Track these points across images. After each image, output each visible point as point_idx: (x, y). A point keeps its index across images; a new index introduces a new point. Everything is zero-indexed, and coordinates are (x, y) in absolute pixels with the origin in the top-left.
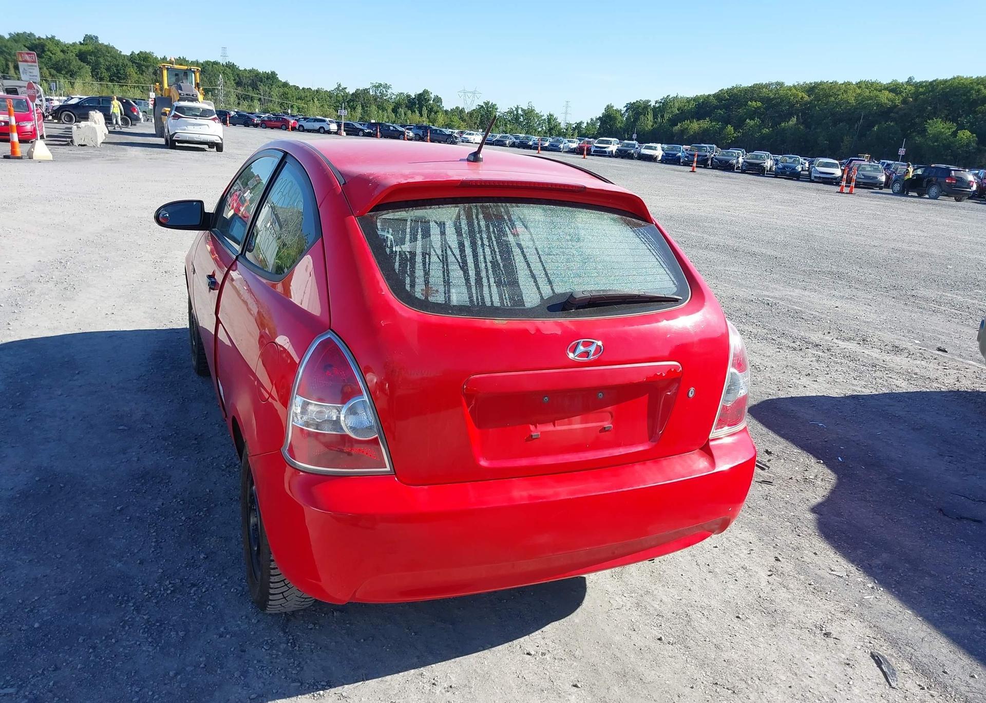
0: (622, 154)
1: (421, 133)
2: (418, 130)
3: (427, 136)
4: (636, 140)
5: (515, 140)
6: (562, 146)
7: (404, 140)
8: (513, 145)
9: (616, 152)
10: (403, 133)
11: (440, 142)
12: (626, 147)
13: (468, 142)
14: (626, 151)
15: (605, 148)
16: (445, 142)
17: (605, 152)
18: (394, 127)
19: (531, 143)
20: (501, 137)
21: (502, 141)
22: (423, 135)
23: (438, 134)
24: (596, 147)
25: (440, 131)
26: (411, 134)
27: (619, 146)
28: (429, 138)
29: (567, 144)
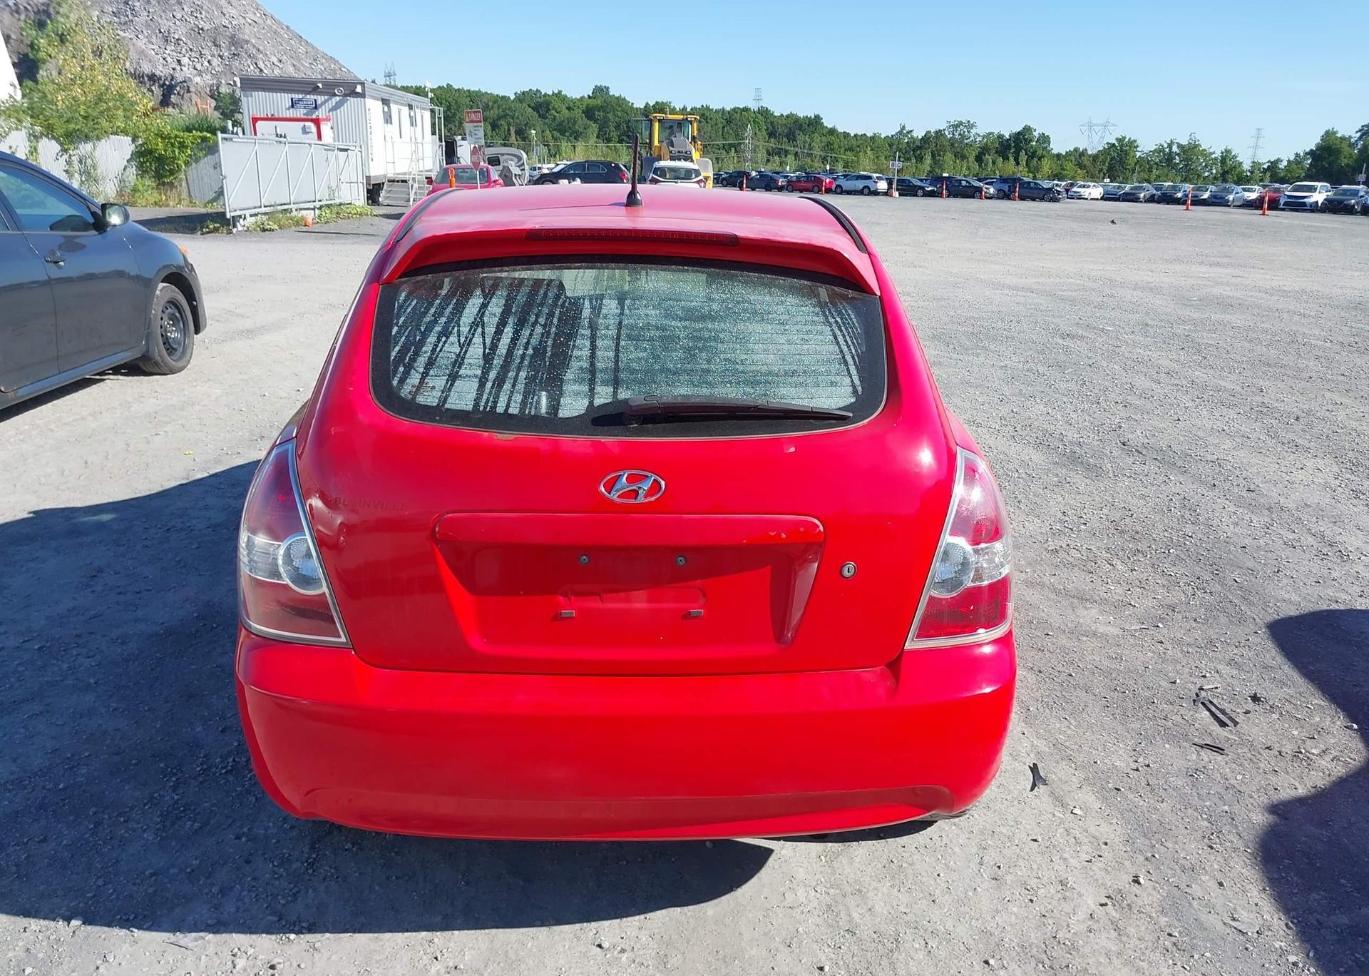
0: (1333, 207)
1: (1006, 188)
2: (1002, 185)
3: (1015, 192)
4: (1364, 183)
5: (1154, 192)
6: (1231, 197)
7: (981, 198)
8: (1151, 199)
9: (1322, 203)
10: (979, 190)
11: (1033, 200)
12: (1341, 195)
13: (1080, 198)
14: (1340, 202)
15: (1304, 197)
16: (1042, 199)
17: (1304, 204)
18: (967, 182)
19: (1179, 195)
20: (1132, 189)
21: (1133, 194)
22: (1009, 190)
23: (1032, 188)
24: (1289, 197)
25: (1036, 184)
26: (992, 190)
27: (1329, 194)
28: (1017, 194)
29: (1240, 195)
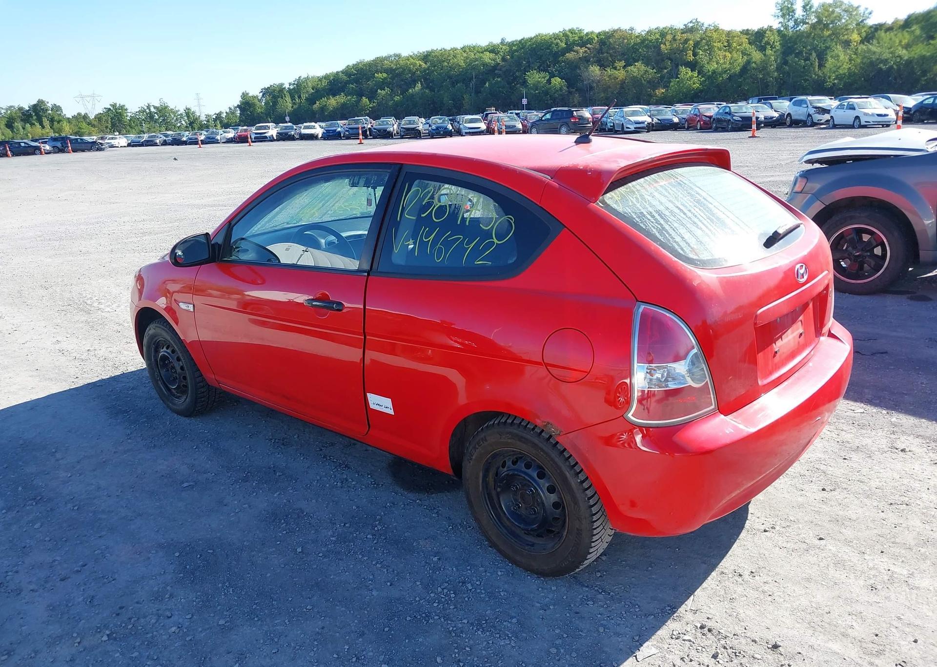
0: (284, 137)
1: (59, 144)
2: (55, 143)
3: (68, 147)
4: (289, 122)
5: (165, 138)
6: (218, 137)
7: (41, 154)
8: (165, 143)
9: (277, 136)
10: (38, 148)
11: (83, 151)
12: (285, 129)
13: (112, 146)
14: (286, 134)
15: (265, 133)
16: (90, 150)
17: (266, 137)
18: (25, 143)
19: (184, 139)
20: (149, 137)
21: (152, 141)
22: (62, 146)
23: (79, 143)
24: (256, 133)
25: (81, 139)
26: (48, 147)
27: (277, 129)
28: (70, 148)
29: (223, 135)
